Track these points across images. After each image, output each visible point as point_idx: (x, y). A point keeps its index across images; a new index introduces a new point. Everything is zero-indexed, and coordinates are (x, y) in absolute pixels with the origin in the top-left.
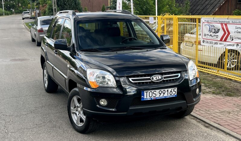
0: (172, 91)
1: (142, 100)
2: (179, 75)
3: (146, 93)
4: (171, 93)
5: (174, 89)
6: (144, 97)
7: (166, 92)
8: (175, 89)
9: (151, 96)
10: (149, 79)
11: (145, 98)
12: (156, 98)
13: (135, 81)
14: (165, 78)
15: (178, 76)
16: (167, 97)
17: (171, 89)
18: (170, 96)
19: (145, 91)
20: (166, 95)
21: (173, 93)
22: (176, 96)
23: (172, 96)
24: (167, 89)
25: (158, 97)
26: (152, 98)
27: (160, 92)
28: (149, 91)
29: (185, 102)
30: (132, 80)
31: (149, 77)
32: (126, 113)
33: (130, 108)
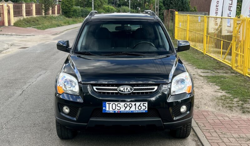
0: (142, 105)
1: (103, 112)
2: (156, 88)
3: (108, 104)
4: (140, 108)
5: (143, 104)
6: (106, 108)
7: (134, 107)
8: (146, 103)
9: (114, 108)
10: (116, 90)
11: (107, 110)
12: (120, 111)
13: (99, 90)
14: (135, 90)
15: (154, 89)
16: (135, 112)
17: (140, 103)
18: (138, 111)
19: (107, 103)
20: (133, 109)
21: (142, 109)
22: (147, 112)
23: (141, 112)
24: (134, 103)
25: (123, 111)
26: (116, 111)
27: (126, 105)
28: (112, 103)
29: (160, 120)
30: (96, 89)
31: (116, 88)
32: (86, 124)
33: (91, 119)
